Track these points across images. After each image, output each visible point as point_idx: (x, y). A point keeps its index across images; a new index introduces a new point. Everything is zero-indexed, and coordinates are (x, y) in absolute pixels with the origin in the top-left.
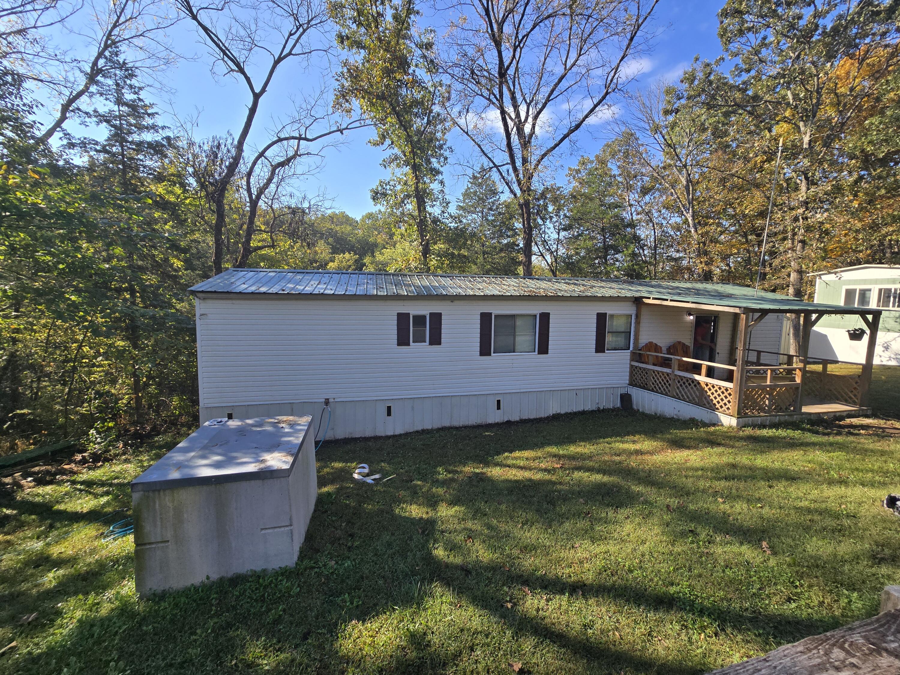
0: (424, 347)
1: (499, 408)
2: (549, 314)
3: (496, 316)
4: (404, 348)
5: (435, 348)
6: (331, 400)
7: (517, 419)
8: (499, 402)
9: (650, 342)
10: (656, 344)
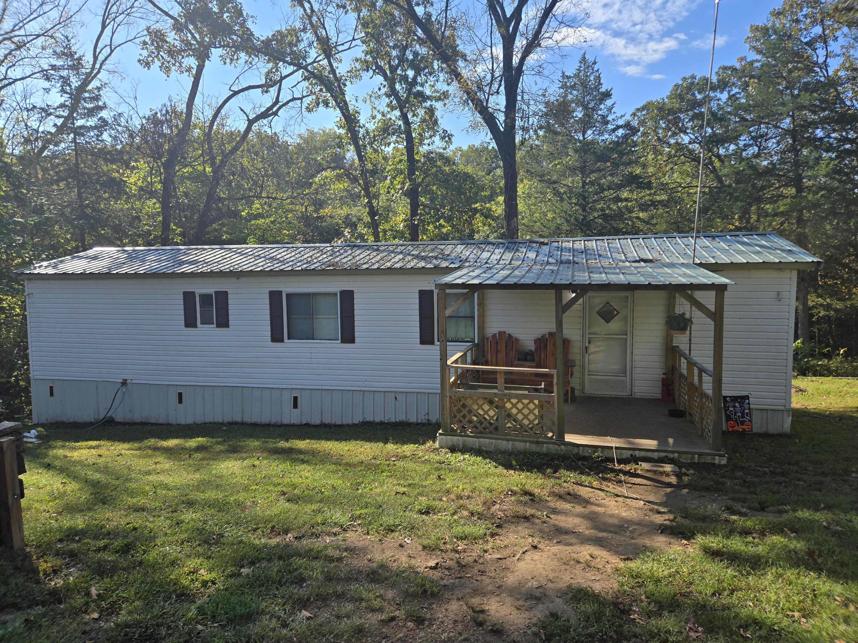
0: (211, 330)
1: (295, 406)
2: (352, 292)
3: (288, 295)
4: (191, 331)
5: (223, 331)
6: (129, 381)
7: (318, 422)
8: (295, 398)
9: (500, 333)
10: (510, 336)
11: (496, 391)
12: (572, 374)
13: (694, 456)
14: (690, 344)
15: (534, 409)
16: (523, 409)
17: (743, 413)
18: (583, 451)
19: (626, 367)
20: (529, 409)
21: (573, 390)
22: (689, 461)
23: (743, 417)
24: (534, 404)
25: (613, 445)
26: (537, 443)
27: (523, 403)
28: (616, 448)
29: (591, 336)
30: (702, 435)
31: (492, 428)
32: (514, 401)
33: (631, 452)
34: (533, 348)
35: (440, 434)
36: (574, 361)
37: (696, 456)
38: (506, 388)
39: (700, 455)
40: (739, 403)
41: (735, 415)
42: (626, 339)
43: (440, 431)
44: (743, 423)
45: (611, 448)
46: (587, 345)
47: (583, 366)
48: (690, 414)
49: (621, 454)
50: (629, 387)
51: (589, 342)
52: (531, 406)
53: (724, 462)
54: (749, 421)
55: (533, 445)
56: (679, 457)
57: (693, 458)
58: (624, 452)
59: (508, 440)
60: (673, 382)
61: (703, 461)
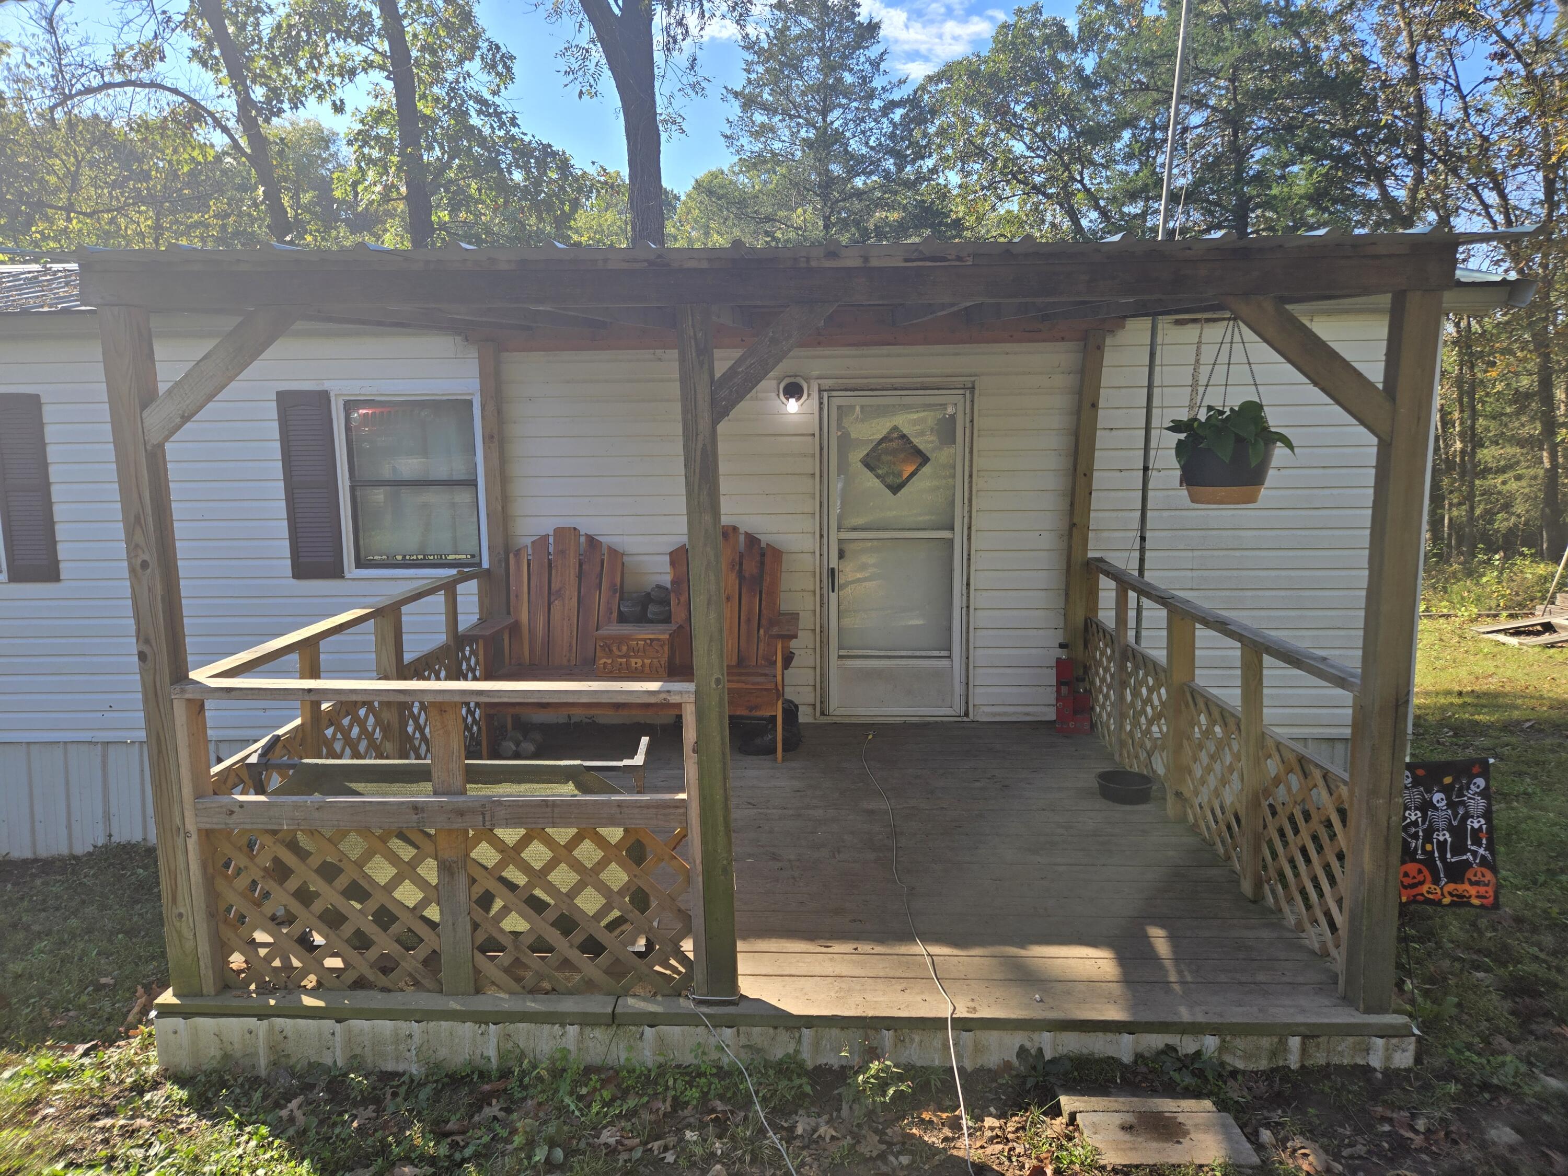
2: (35, 400)
9: (559, 532)
10: (592, 541)
11: (422, 794)
12: (788, 659)
13: (1283, 1042)
14: (1142, 550)
15: (602, 865)
16: (551, 865)
17: (1459, 832)
18: (816, 1045)
19: (950, 629)
20: (576, 866)
21: (791, 711)
22: (1263, 1064)
23: (1459, 848)
24: (601, 842)
25: (945, 1011)
26: (614, 1020)
27: (549, 842)
28: (962, 1024)
29: (844, 535)
30: (1257, 899)
31: (411, 961)
32: (510, 835)
33: (1017, 1039)
34: (666, 579)
35: (166, 1011)
36: (794, 617)
37: (1295, 1042)
38: (474, 776)
39: (1310, 1035)
40: (1447, 790)
41: (1428, 838)
42: (951, 541)
43: (167, 997)
44: (1457, 873)
45: (938, 1023)
46: (834, 564)
47: (824, 631)
48: (1178, 794)
49: (978, 1049)
50: (958, 688)
51: (841, 555)
52: (588, 853)
53: (1404, 1059)
54: (1484, 862)
55: (598, 1033)
56: (1222, 1049)
57: (1282, 1048)
58: (992, 1037)
59: (481, 1018)
60: (1086, 669)
61: (1319, 1058)
